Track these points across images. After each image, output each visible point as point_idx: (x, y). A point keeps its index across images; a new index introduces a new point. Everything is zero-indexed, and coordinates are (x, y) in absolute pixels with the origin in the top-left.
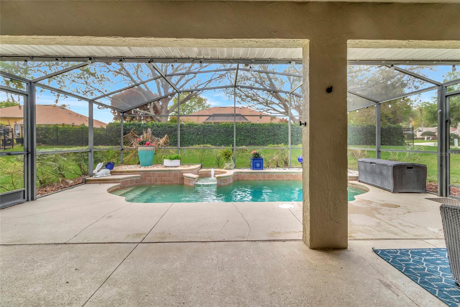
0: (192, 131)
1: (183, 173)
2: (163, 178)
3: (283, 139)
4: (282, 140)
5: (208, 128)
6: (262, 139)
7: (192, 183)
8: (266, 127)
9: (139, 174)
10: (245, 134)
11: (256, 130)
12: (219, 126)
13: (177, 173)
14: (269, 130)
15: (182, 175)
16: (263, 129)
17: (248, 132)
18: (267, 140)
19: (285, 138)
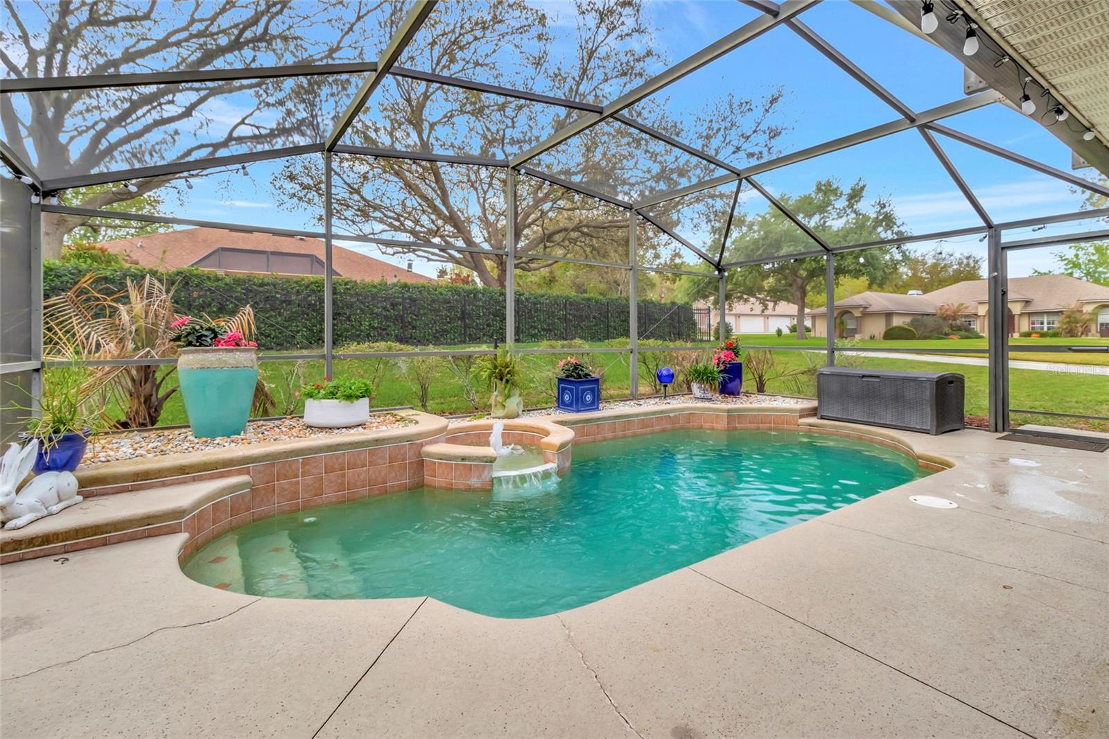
0: (200, 297)
1: (422, 445)
2: (349, 473)
3: (484, 328)
4: (481, 330)
5: (261, 289)
6: (431, 328)
7: (479, 477)
8: (441, 294)
9: (240, 472)
10: (384, 313)
11: (413, 300)
12: (300, 286)
13: (400, 448)
14: (449, 303)
15: (419, 455)
16: (433, 301)
17: (394, 305)
18: (444, 331)
19: (488, 325)
